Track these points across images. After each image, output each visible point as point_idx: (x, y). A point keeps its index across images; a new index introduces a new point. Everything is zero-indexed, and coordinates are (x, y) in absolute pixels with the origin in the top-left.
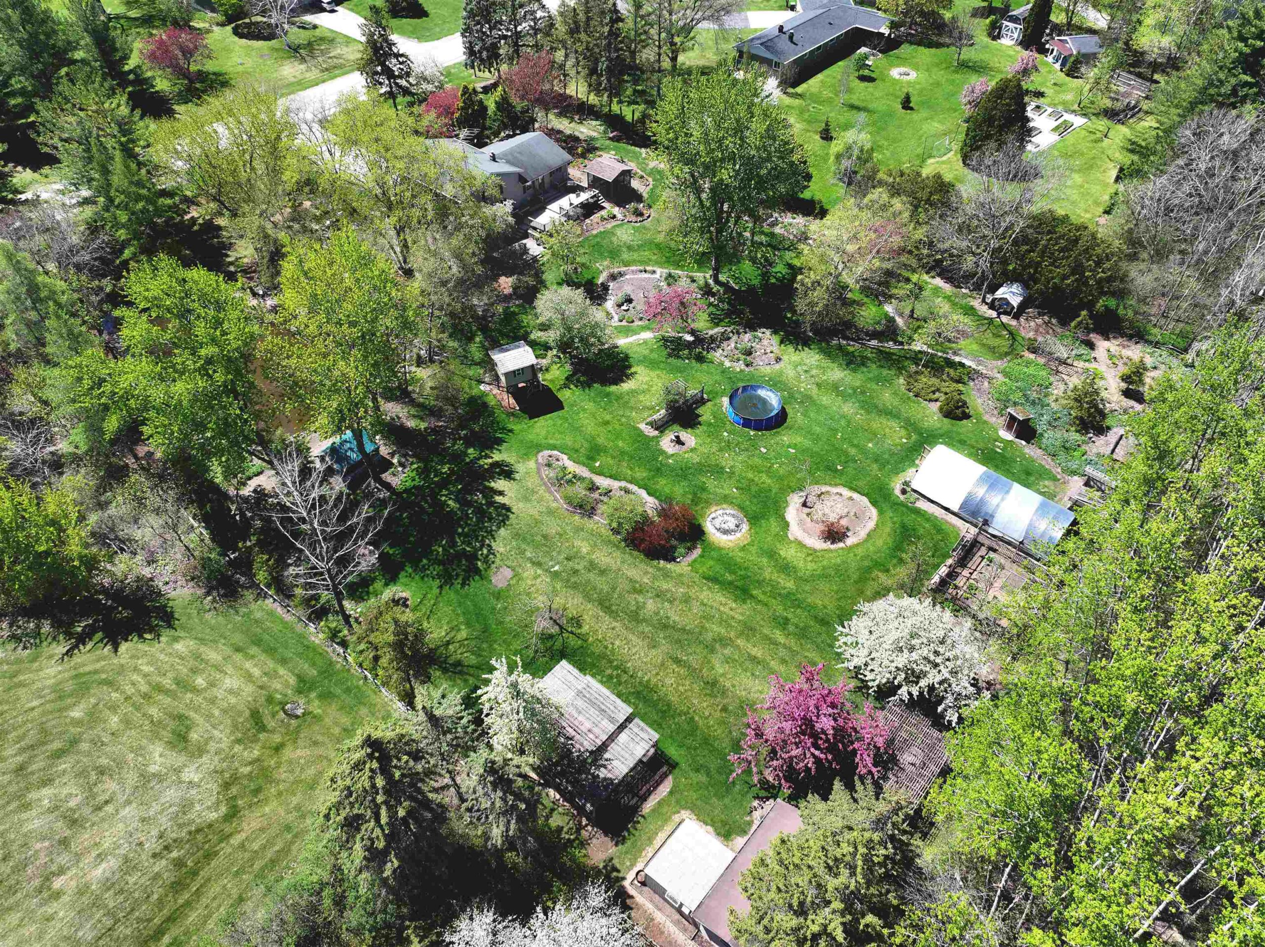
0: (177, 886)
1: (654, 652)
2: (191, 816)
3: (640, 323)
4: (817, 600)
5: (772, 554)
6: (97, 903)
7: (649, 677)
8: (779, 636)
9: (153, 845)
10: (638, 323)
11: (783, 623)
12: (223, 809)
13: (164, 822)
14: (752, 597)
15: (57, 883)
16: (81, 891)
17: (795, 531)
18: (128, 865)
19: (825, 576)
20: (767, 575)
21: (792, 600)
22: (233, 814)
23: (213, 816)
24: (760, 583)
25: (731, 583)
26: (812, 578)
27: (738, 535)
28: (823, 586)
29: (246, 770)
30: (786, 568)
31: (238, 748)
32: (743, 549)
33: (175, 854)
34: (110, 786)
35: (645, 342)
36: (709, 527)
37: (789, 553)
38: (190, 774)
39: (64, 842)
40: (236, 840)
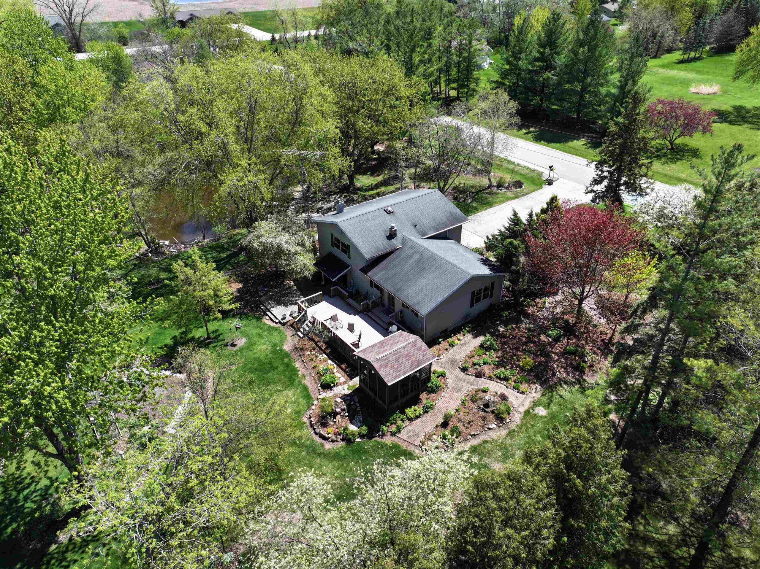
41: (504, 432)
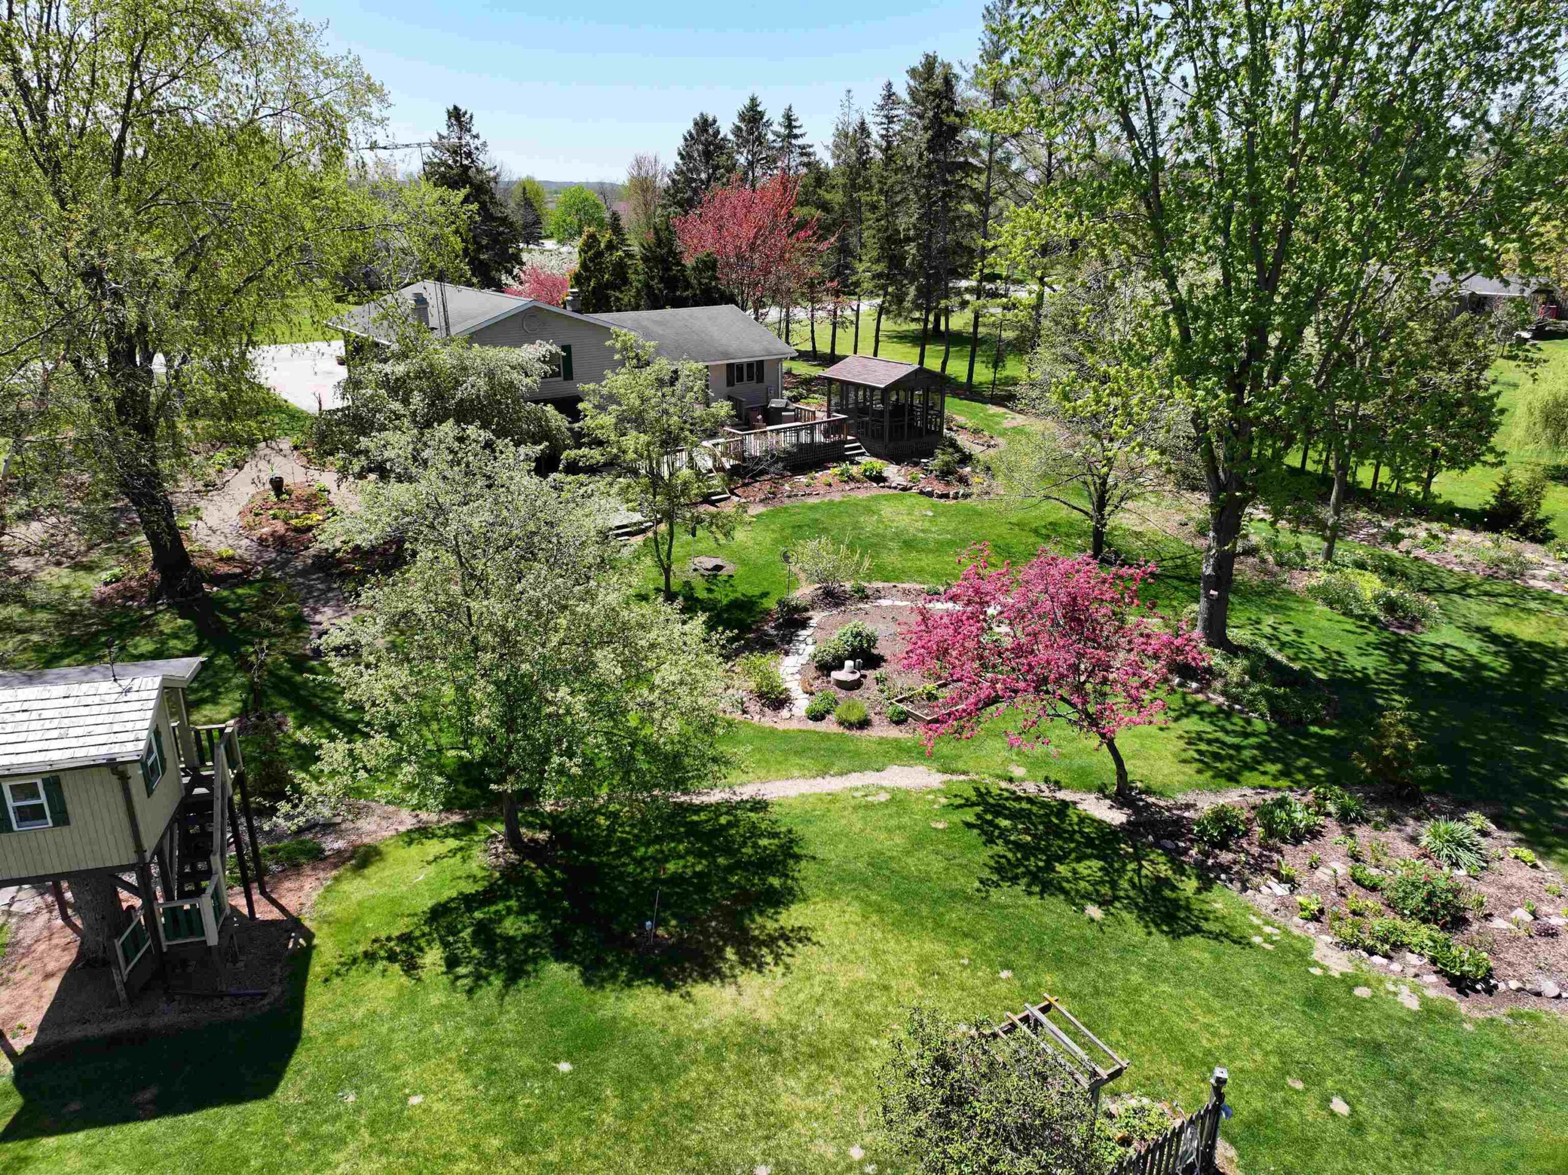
3: (894, 733)
10: (882, 730)
35: (898, 801)
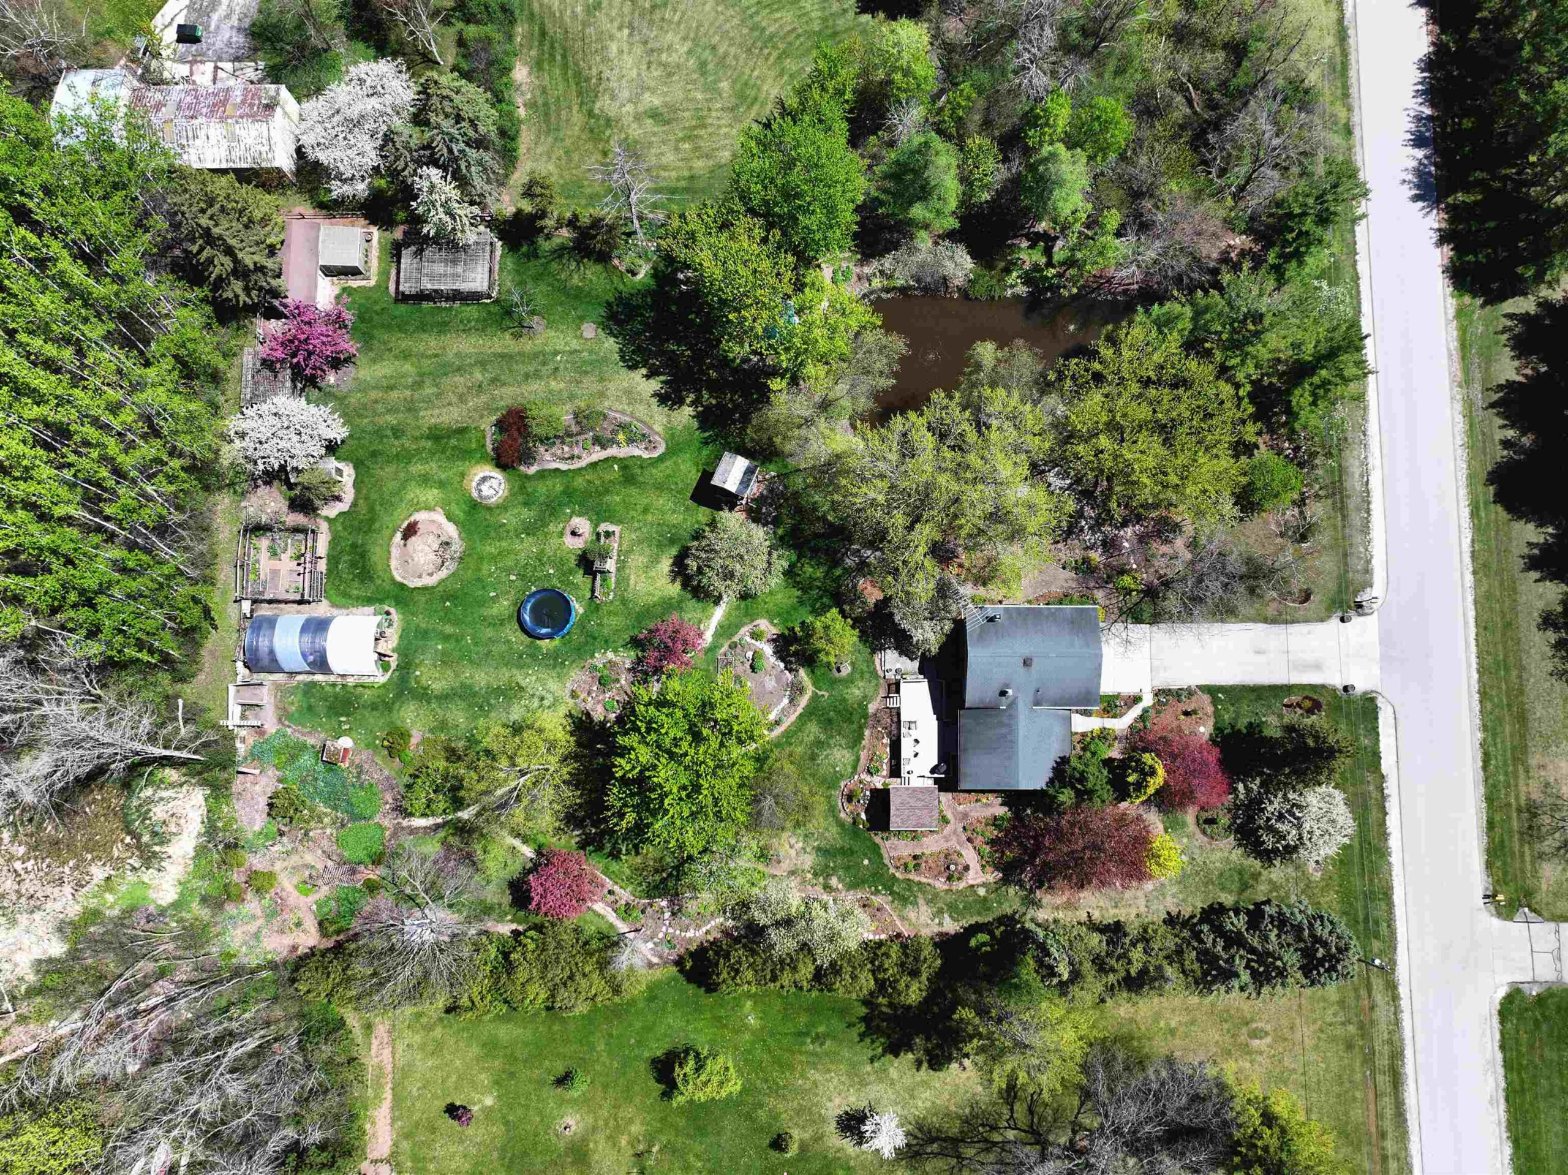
0: (578, 74)
1: (455, 351)
2: (607, 97)
3: (722, 650)
4: (390, 469)
5: (441, 485)
6: (599, 40)
7: (446, 339)
8: (391, 419)
9: (607, 74)
10: (725, 648)
11: (397, 432)
12: (597, 111)
13: (613, 84)
14: (428, 438)
15: (626, 31)
16: (611, 37)
17: (439, 517)
18: (605, 60)
19: (397, 493)
20: (433, 465)
21: (405, 457)
22: (590, 114)
23: (598, 105)
24: (432, 454)
25: (449, 437)
26: (403, 486)
27: (474, 484)
28: (392, 485)
29: (608, 133)
30: (425, 480)
31: (623, 136)
32: (463, 475)
33: (594, 81)
34: (656, 73)
35: (699, 631)
36: (497, 474)
37: (431, 494)
38: (629, 108)
39: (646, 43)
40: (575, 108)
41: (946, 887)
